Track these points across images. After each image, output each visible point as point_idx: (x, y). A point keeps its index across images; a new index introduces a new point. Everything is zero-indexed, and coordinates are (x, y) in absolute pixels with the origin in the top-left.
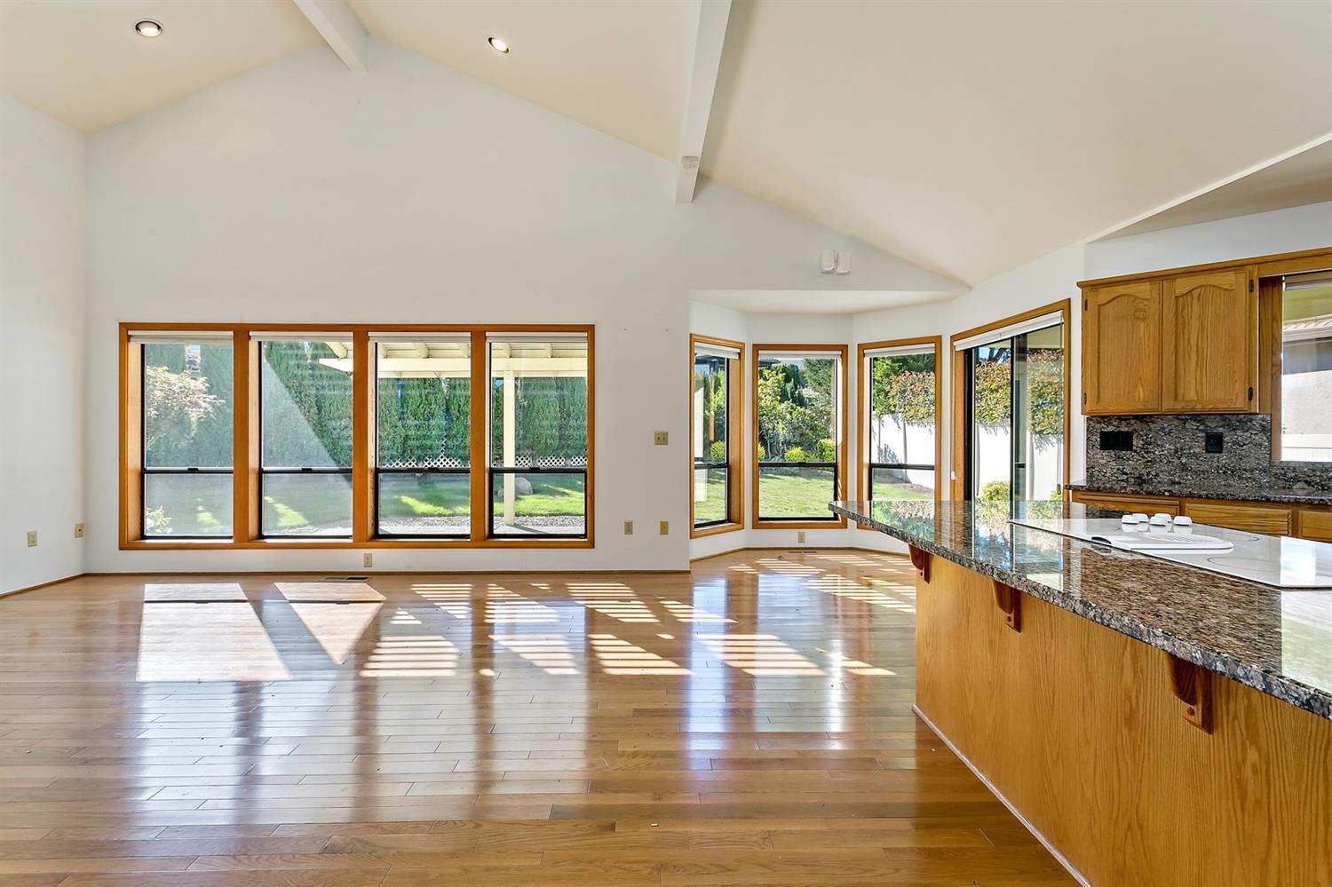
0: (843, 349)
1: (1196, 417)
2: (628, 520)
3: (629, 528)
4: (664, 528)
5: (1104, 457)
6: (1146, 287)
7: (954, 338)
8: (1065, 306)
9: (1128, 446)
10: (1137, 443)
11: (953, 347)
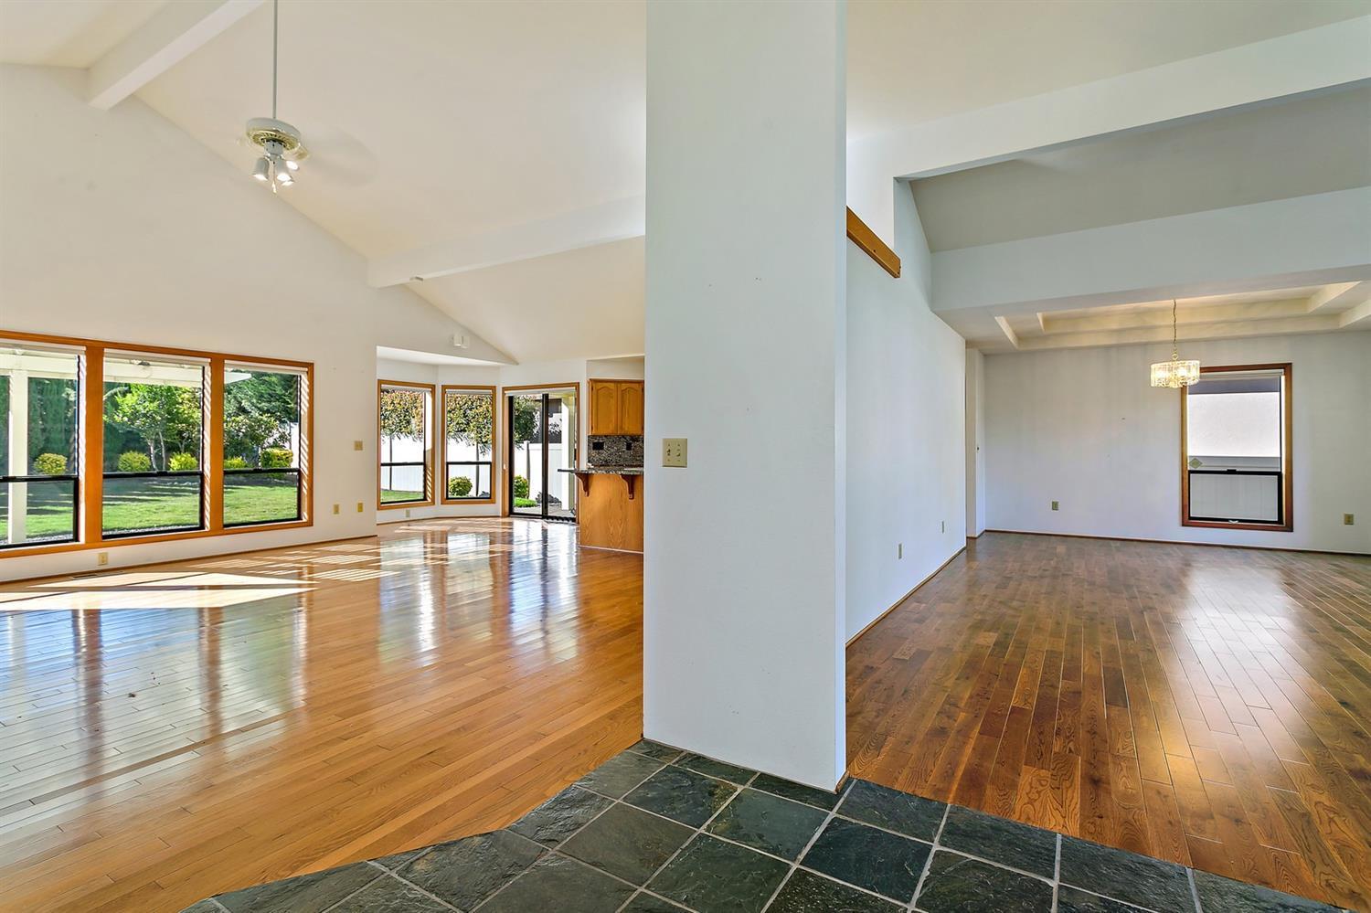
0: (433, 387)
1: (623, 437)
2: (337, 503)
3: (337, 509)
4: (360, 507)
5: (594, 453)
6: (612, 384)
7: (504, 389)
8: (577, 385)
9: (602, 449)
10: (605, 447)
11: (504, 394)
